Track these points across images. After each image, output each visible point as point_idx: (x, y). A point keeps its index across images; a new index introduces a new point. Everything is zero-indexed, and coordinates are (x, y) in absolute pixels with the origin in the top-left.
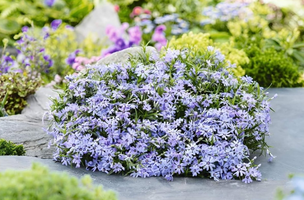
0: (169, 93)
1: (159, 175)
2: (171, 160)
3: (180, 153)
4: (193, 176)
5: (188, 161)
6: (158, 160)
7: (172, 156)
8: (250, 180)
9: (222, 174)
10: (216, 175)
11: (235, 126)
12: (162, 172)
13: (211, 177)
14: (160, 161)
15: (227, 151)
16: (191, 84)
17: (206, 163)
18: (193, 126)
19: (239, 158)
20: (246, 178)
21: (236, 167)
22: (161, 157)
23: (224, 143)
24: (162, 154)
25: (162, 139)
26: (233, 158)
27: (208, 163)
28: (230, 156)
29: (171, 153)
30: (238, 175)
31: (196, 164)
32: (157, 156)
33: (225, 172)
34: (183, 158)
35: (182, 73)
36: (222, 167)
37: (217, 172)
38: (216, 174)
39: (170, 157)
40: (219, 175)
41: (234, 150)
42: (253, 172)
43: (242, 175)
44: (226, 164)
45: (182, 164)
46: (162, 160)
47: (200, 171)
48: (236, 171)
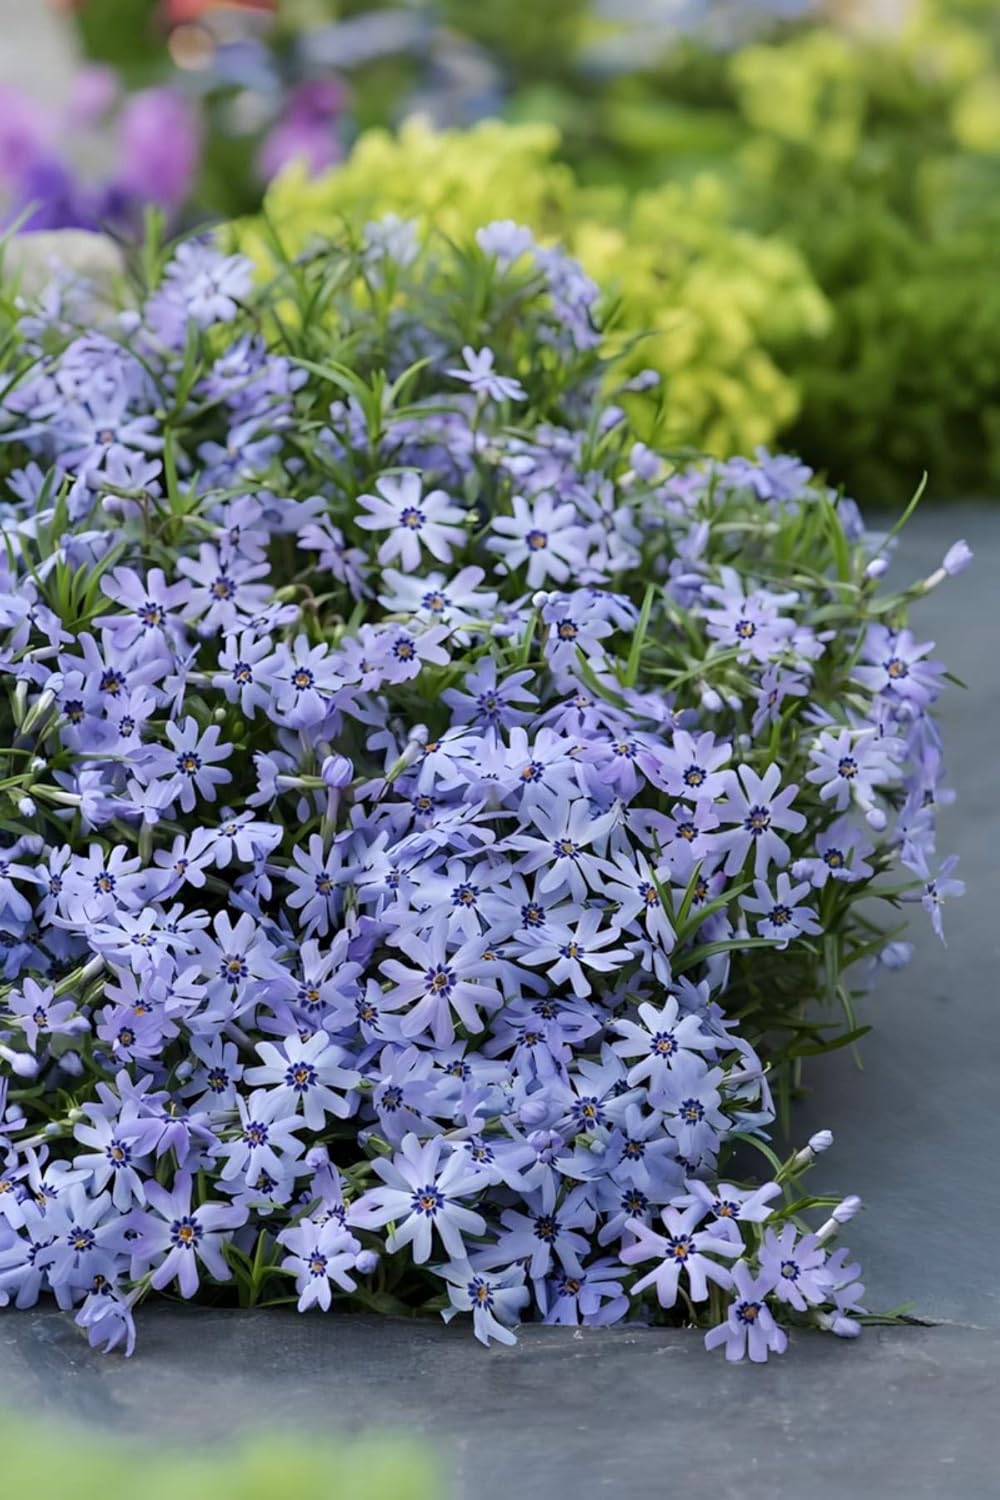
0: (142, 612)
1: (27, 1297)
2: (126, 1178)
3: (197, 1119)
4: (302, 1306)
5: (266, 1183)
6: (19, 1176)
7: (129, 1142)
8: (770, 1336)
9: (549, 1278)
10: (497, 1295)
11: (646, 877)
12: (55, 1277)
13: (447, 1317)
14: (37, 1183)
15: (585, 1092)
16: (323, 528)
17: (408, 1199)
18: (326, 886)
19: (685, 1150)
20: (732, 1324)
21: (659, 1227)
22: (46, 1152)
23: (562, 1017)
24: (52, 1127)
25: (56, 999)
26: (634, 1149)
27: (428, 1199)
28: (609, 1126)
29: (129, 1119)
30: (668, 1293)
31: (327, 1206)
32: (16, 1137)
33: (573, 1267)
34: (226, 1159)
35: (272, 442)
36: (547, 1228)
37: (506, 1266)
38: (493, 1280)
39: (114, 1153)
40: (516, 1294)
41: (645, 1083)
42: (792, 1271)
43: (699, 1293)
44: (576, 1198)
45: (208, 1214)
46: (55, 1177)
47: (353, 1273)
48: (656, 1262)
